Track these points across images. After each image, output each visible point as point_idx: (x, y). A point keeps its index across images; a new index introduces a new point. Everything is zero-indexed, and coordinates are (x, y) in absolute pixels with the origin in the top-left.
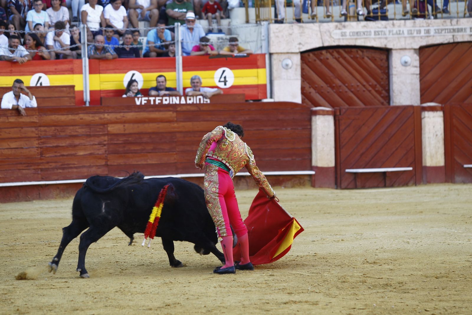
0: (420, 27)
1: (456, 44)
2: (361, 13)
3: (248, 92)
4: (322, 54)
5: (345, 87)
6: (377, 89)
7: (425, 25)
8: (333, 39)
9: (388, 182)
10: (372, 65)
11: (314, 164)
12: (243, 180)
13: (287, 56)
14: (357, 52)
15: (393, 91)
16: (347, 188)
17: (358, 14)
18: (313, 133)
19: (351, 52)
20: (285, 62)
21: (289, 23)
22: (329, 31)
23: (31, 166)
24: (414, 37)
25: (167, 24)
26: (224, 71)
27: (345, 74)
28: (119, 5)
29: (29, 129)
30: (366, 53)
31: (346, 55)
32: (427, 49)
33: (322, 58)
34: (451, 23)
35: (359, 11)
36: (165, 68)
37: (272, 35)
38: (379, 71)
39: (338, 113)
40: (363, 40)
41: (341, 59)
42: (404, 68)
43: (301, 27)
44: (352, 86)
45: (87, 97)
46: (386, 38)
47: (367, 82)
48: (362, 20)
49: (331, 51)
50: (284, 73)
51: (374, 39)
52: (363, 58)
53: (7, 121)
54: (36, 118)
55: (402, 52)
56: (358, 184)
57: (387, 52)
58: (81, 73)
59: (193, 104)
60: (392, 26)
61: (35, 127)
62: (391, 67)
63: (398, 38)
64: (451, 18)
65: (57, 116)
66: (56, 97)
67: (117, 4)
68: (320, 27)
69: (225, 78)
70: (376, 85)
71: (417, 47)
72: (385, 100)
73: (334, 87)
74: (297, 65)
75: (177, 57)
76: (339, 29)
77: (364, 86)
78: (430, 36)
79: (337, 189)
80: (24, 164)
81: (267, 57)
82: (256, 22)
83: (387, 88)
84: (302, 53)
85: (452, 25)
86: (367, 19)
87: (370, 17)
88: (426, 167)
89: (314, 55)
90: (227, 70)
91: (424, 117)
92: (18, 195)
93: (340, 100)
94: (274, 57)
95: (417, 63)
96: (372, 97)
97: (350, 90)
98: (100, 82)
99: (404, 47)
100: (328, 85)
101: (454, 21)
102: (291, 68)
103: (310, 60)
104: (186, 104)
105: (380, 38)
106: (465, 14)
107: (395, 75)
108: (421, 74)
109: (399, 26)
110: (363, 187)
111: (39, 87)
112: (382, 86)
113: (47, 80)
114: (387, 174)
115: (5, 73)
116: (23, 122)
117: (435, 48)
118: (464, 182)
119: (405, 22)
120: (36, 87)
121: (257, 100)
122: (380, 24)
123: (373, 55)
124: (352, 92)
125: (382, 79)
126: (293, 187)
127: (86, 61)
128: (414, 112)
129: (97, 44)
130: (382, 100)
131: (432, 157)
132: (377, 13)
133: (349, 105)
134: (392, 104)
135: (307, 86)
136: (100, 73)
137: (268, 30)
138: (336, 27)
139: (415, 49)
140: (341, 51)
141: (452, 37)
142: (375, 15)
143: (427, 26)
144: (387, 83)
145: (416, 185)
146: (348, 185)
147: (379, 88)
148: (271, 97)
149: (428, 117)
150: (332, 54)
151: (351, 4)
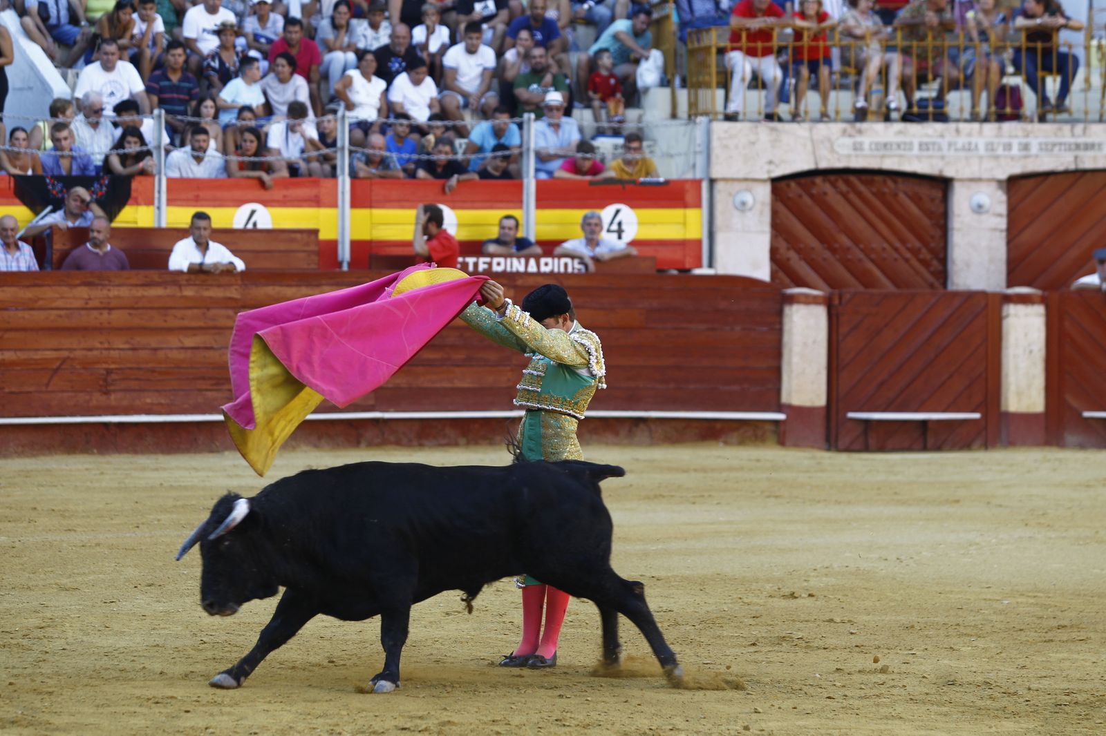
0: (1010, 136)
1: (1079, 174)
2: (893, 105)
3: (665, 254)
4: (814, 184)
5: (858, 251)
6: (921, 256)
7: (1020, 133)
8: (836, 156)
9: (930, 442)
10: (914, 209)
11: (785, 399)
12: (642, 426)
13: (744, 185)
14: (885, 182)
15: (953, 262)
16: (848, 449)
17: (888, 108)
18: (786, 338)
19: (873, 181)
20: (739, 198)
21: (751, 121)
22: (829, 140)
23: (223, 384)
24: (997, 157)
25: (513, 115)
26: (618, 212)
27: (860, 225)
28: (421, 76)
29: (223, 312)
30: (902, 185)
31: (862, 188)
32: (1023, 182)
33: (814, 191)
34: (1072, 131)
35: (890, 102)
36: (501, 201)
37: (715, 143)
38: (926, 221)
39: (836, 302)
40: (896, 160)
41: (852, 196)
42: (975, 217)
43: (773, 129)
44: (873, 249)
45: (345, 254)
46: (943, 158)
47: (903, 241)
48: (895, 121)
49: (832, 178)
50: (737, 219)
51: (919, 158)
52: (896, 195)
53: (179, 294)
54: (236, 290)
55: (973, 185)
56: (872, 442)
57: (943, 184)
58: (334, 204)
59: (552, 274)
60: (954, 133)
61: (233, 308)
62: (950, 214)
63: (967, 158)
64: (1073, 122)
65: (278, 289)
66: (280, 251)
67: (417, 73)
68: (811, 130)
69: (620, 224)
70: (920, 249)
71: (1003, 176)
72: (937, 279)
73: (836, 249)
74: (763, 204)
75: (525, 181)
76: (850, 136)
77: (896, 250)
79: (829, 449)
80: (211, 379)
81: (705, 186)
82: (690, 116)
83: (941, 256)
84: (775, 182)
85: (1073, 135)
86: (907, 118)
87: (912, 114)
88: (1008, 414)
89: (799, 184)
90: (624, 208)
91: (1007, 316)
92: (195, 440)
93: (847, 276)
94: (719, 186)
95: (1003, 208)
96: (912, 272)
97: (867, 256)
98: (372, 224)
99: (976, 175)
100: (826, 245)
101: (1079, 128)
102: (751, 209)
103: (791, 195)
104: (539, 274)
106: (1101, 116)
107: (959, 230)
108: (1010, 230)
109: (970, 135)
110: (882, 449)
111: (250, 231)
112: (931, 251)
113: (266, 218)
114: (930, 424)
115: (184, 200)
116: (211, 298)
117: (1040, 179)
118: (1082, 447)
119: (981, 128)
120: (244, 231)
121: (685, 271)
122: (930, 129)
123: (917, 189)
124: (873, 261)
125: (932, 237)
126: (742, 442)
127: (344, 183)
128: (986, 305)
129: (370, 151)
130: (931, 279)
131: (1019, 394)
132: (926, 107)
133: (866, 286)
134: (952, 287)
135: (783, 245)
136: (371, 207)
137: (709, 133)
138: (844, 132)
139: (999, 182)
140: (853, 179)
141: (1073, 159)
142: (922, 111)
143: (1024, 137)
144: (942, 244)
145: (986, 449)
146: (851, 443)
147: (925, 254)
148: (711, 265)
149: (1016, 315)
150: (834, 185)
151: (875, 87)
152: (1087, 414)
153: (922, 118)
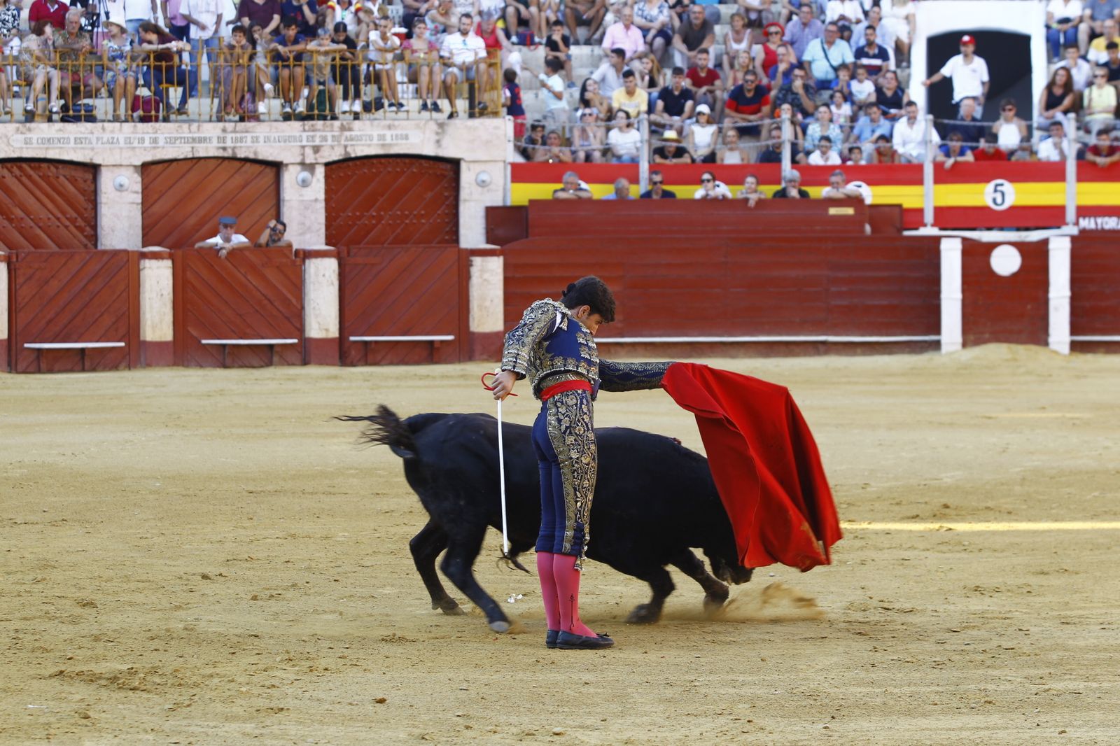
0: (143, 133)
1: (195, 161)
2: (55, 110)
5: (29, 220)
6: (77, 224)
7: (150, 131)
8: (12, 149)
9: (87, 364)
10: (71, 188)
14: (49, 168)
15: (102, 228)
16: (25, 372)
17: (51, 112)
19: (40, 167)
22: (6, 136)
24: (134, 148)
27: (31, 202)
30: (63, 170)
31: (31, 172)
32: (153, 167)
34: (189, 129)
35: (52, 107)
38: (81, 198)
39: (14, 259)
40: (57, 151)
41: (24, 179)
42: (118, 193)
44: (40, 219)
46: (92, 149)
47: (63, 213)
48: (56, 121)
49: (9, 165)
51: (74, 149)
52: (58, 177)
55: (116, 170)
56: (43, 366)
57: (93, 169)
60: (101, 131)
62: (99, 192)
63: (110, 149)
64: (191, 121)
70: (76, 219)
71: (139, 163)
72: (90, 241)
73: (13, 219)
76: (22, 133)
77: (58, 219)
78: (158, 148)
79: (10, 372)
83: (93, 223)
85: (190, 132)
86: (63, 120)
87: (69, 116)
88: (145, 342)
91: (144, 268)
93: (22, 239)
95: (139, 188)
96: (70, 235)
97: (36, 224)
99: (118, 163)
100: (5, 217)
101: (195, 126)
105: (83, 148)
106: (211, 117)
107: (106, 204)
108: (142, 203)
110: (51, 371)
112: (84, 219)
114: (87, 351)
117: (166, 165)
118: (202, 366)
122: (83, 128)
123: (73, 173)
124: (40, 227)
125: (86, 209)
128: (128, 260)
130: (84, 240)
131: (154, 327)
132: (80, 111)
133: (35, 247)
134: (100, 247)
138: (18, 129)
139: (135, 167)
140: (25, 166)
141: (190, 149)
142: (76, 114)
143: (154, 133)
144: (93, 215)
145: (130, 369)
146: (28, 367)
147: (80, 222)
149: (150, 268)
150: (9, 170)
151: (42, 96)
152: (204, 342)
153: (77, 119)
